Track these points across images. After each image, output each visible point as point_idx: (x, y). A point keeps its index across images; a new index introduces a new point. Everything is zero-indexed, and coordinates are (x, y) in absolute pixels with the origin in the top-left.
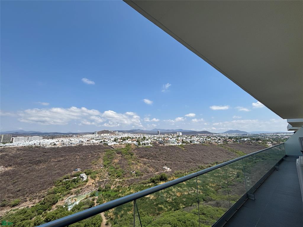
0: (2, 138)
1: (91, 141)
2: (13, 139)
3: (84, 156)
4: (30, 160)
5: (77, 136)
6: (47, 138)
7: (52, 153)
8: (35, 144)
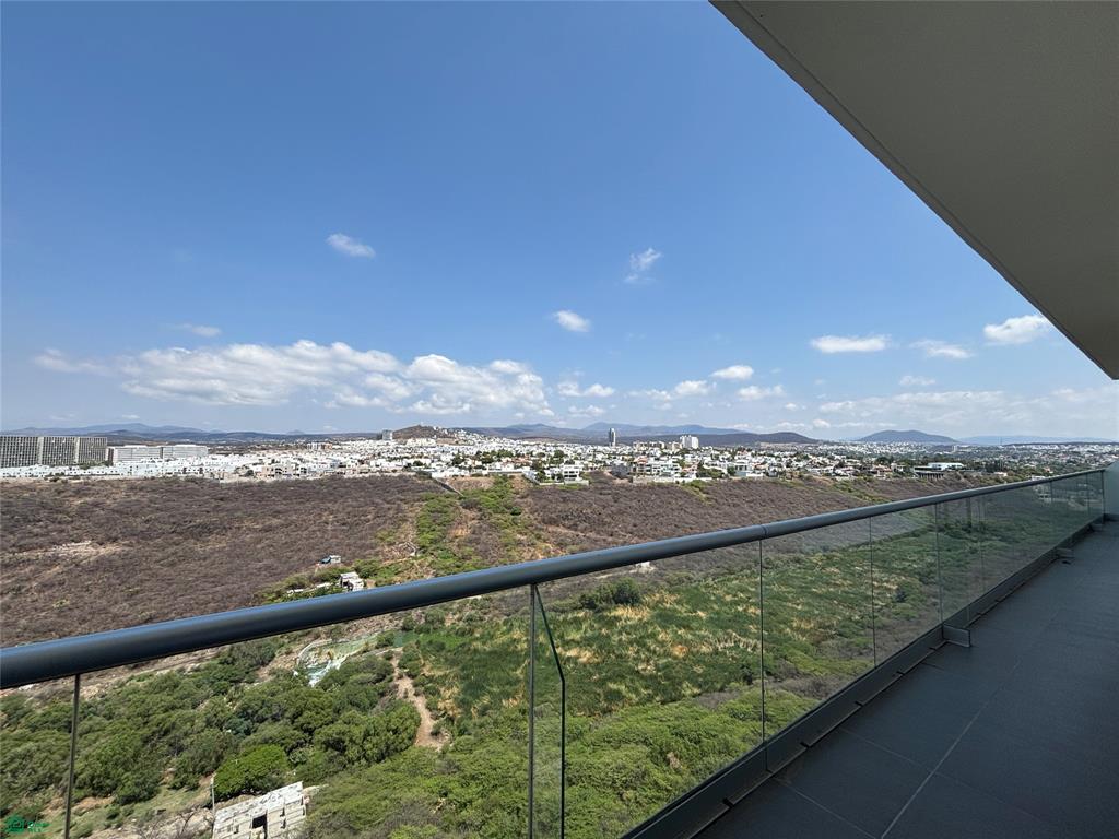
0: (77, 450)
1: (372, 463)
2: (111, 452)
3: (349, 513)
4: (174, 523)
5: (323, 447)
6: (222, 449)
7: (244, 501)
8: (185, 469)
